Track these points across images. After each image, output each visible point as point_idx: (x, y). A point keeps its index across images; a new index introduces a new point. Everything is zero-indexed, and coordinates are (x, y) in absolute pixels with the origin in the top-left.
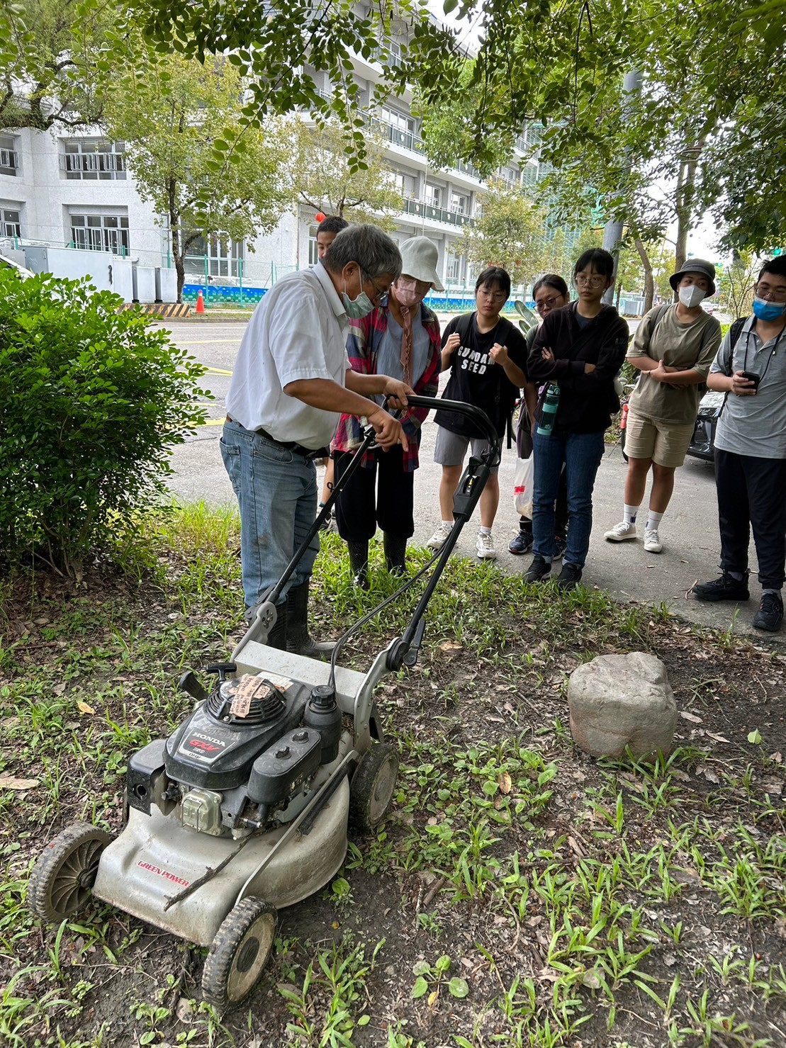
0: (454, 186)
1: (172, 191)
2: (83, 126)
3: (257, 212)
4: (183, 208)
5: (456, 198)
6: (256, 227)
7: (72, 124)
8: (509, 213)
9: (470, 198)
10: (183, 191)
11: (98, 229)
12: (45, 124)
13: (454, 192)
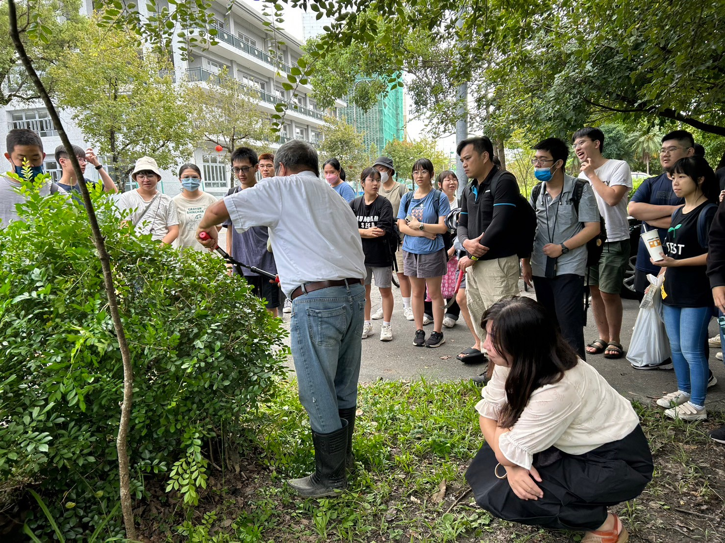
0: (296, 123)
1: (112, 139)
2: (36, 100)
3: (176, 149)
4: (122, 149)
5: (298, 130)
6: (177, 159)
7: (28, 99)
8: (341, 136)
9: (307, 130)
10: (120, 138)
11: (54, 170)
12: (6, 100)
13: (296, 127)
